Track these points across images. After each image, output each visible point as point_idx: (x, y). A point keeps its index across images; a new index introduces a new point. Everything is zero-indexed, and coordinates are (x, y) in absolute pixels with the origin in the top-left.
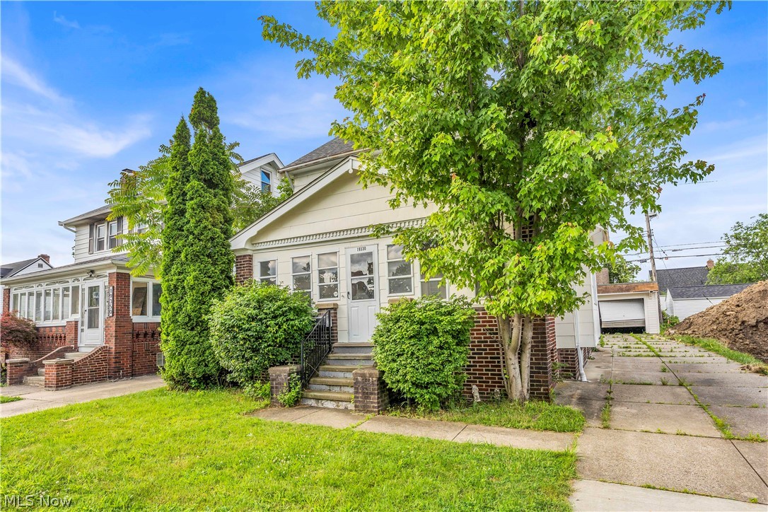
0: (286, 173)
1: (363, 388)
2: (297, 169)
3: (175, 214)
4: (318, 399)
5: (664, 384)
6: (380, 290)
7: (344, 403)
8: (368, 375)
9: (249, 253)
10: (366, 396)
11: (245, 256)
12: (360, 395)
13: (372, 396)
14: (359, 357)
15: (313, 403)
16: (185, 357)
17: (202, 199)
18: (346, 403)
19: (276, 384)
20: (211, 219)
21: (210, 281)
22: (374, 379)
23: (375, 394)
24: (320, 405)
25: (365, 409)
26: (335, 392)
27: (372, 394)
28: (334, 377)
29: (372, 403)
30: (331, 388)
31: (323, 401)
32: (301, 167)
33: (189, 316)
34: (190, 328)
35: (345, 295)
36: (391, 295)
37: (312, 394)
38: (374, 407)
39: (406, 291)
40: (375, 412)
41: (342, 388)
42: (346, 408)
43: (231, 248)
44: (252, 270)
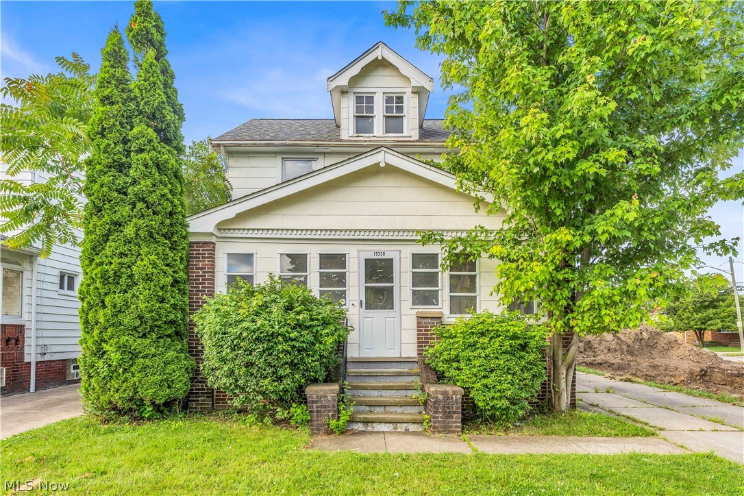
0: (222, 147)
1: (444, 407)
2: (240, 145)
3: (111, 167)
4: (366, 422)
5: (608, 392)
6: (401, 301)
7: (404, 425)
8: (451, 393)
9: (213, 239)
10: (448, 415)
11: (206, 243)
12: (441, 415)
13: (455, 416)
14: (387, 373)
15: (360, 427)
16: (139, 375)
17: (159, 156)
18: (406, 425)
19: (317, 407)
20: (169, 186)
21: (170, 271)
22: (458, 397)
23: (458, 413)
24: (370, 429)
25: (446, 430)
26: (377, 413)
27: (455, 413)
28: (364, 396)
29: (455, 422)
30: (372, 409)
31: (374, 425)
32: (246, 145)
33: (141, 317)
34: (141, 334)
35: (357, 304)
36: (414, 307)
37: (361, 416)
38: (456, 427)
39: (433, 304)
40: (458, 432)
41: (387, 408)
42: (407, 430)
43: (189, 230)
44: (214, 262)
